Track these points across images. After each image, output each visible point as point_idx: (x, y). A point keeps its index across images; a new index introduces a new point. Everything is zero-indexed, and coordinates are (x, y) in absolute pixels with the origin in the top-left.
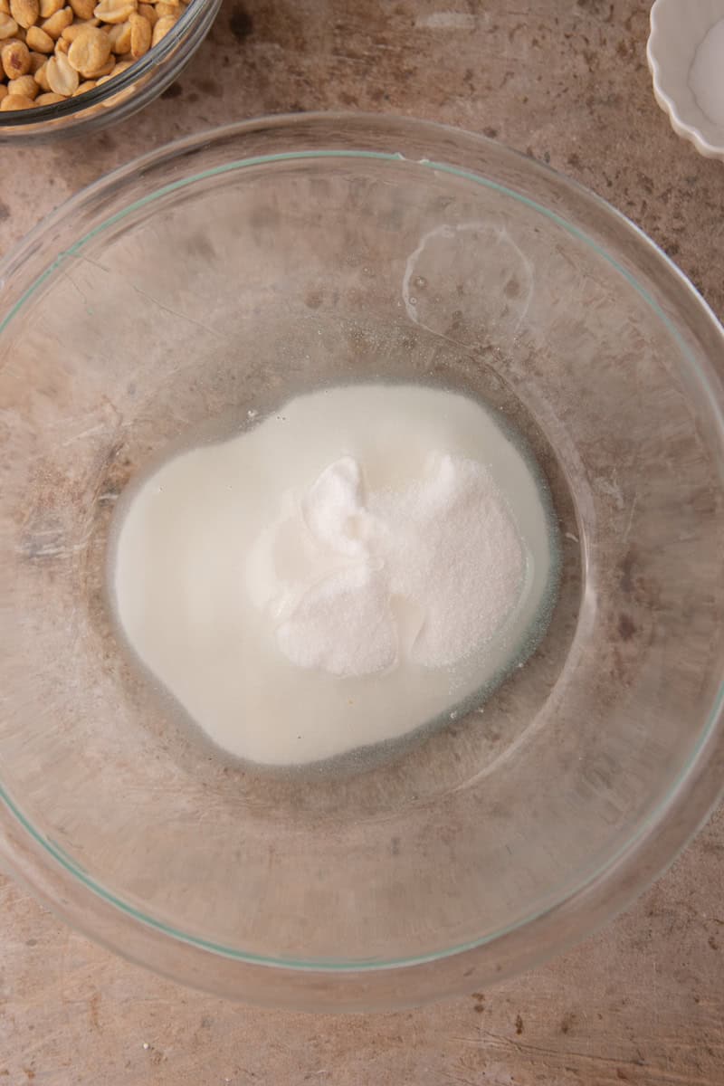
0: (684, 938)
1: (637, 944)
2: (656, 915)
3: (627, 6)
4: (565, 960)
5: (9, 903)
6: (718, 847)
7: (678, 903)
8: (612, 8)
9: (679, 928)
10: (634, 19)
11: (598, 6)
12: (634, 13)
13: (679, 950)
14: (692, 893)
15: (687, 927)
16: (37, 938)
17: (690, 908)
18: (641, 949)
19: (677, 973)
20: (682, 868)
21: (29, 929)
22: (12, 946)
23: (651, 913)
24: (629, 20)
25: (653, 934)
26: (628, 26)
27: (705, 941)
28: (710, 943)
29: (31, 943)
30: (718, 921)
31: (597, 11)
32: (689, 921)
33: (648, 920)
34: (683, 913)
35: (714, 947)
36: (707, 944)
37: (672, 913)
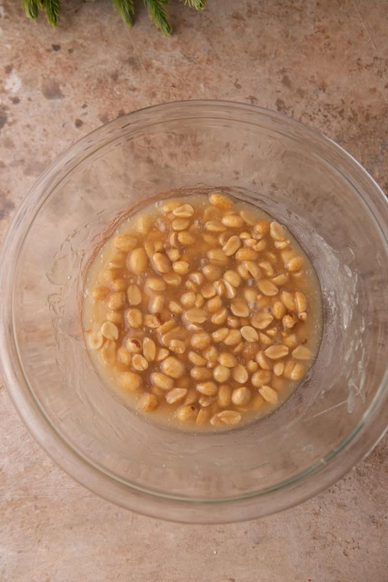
0: (331, 550)
1: (309, 553)
2: (317, 539)
3: (300, 111)
4: (274, 562)
5: (10, 533)
6: (344, 506)
7: (327, 533)
8: (293, 112)
9: (328, 545)
10: (303, 117)
11: (286, 111)
12: (303, 115)
13: (329, 557)
14: (333, 528)
15: (332, 545)
16: (23, 550)
17: (333, 535)
18: (310, 556)
19: (329, 568)
20: (328, 516)
21: (19, 545)
22: (11, 554)
23: (314, 538)
24: (301, 118)
25: (316, 548)
26: (300, 120)
27: (341, 552)
28: (344, 553)
29: (20, 552)
30: (346, 541)
31: (286, 113)
32: (333, 542)
33: (313, 541)
34: (330, 537)
35: (346, 555)
36: (342, 553)
37: (325, 538)
